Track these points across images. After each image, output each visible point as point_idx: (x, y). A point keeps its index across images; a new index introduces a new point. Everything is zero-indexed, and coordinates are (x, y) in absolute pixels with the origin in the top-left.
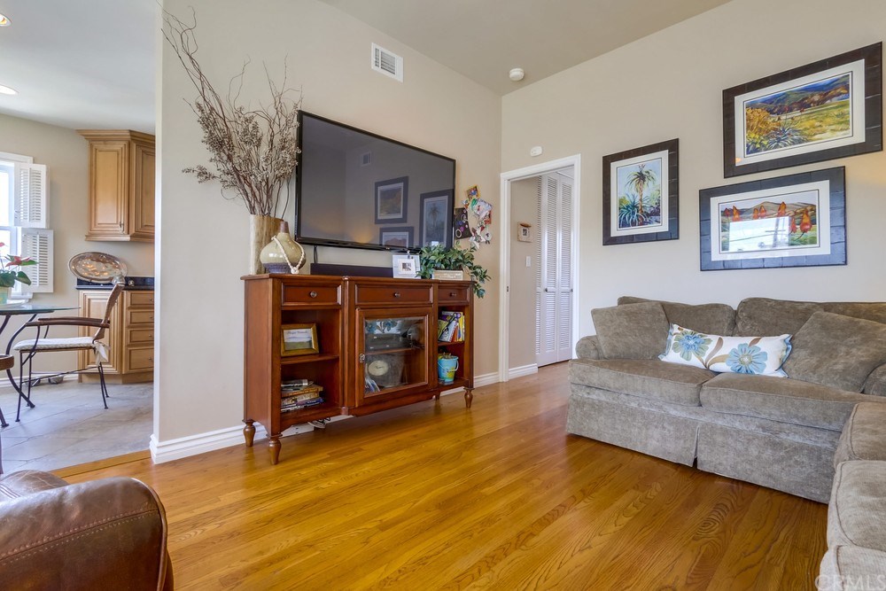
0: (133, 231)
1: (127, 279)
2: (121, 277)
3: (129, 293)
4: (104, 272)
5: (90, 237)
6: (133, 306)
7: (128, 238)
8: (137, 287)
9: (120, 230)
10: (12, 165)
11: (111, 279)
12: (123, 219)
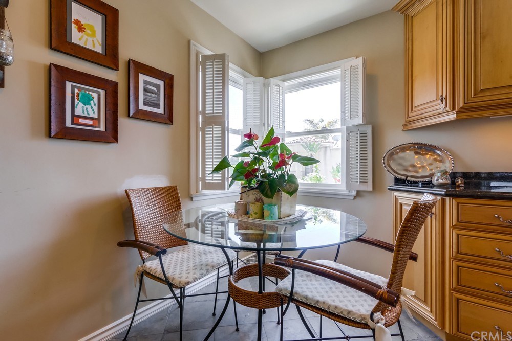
0: (460, 103)
1: (454, 175)
2: (444, 173)
3: (454, 202)
4: (424, 166)
5: (408, 126)
6: (461, 224)
7: (453, 116)
8: (470, 191)
9: (441, 107)
10: (338, 72)
11: (431, 176)
12: (446, 91)
